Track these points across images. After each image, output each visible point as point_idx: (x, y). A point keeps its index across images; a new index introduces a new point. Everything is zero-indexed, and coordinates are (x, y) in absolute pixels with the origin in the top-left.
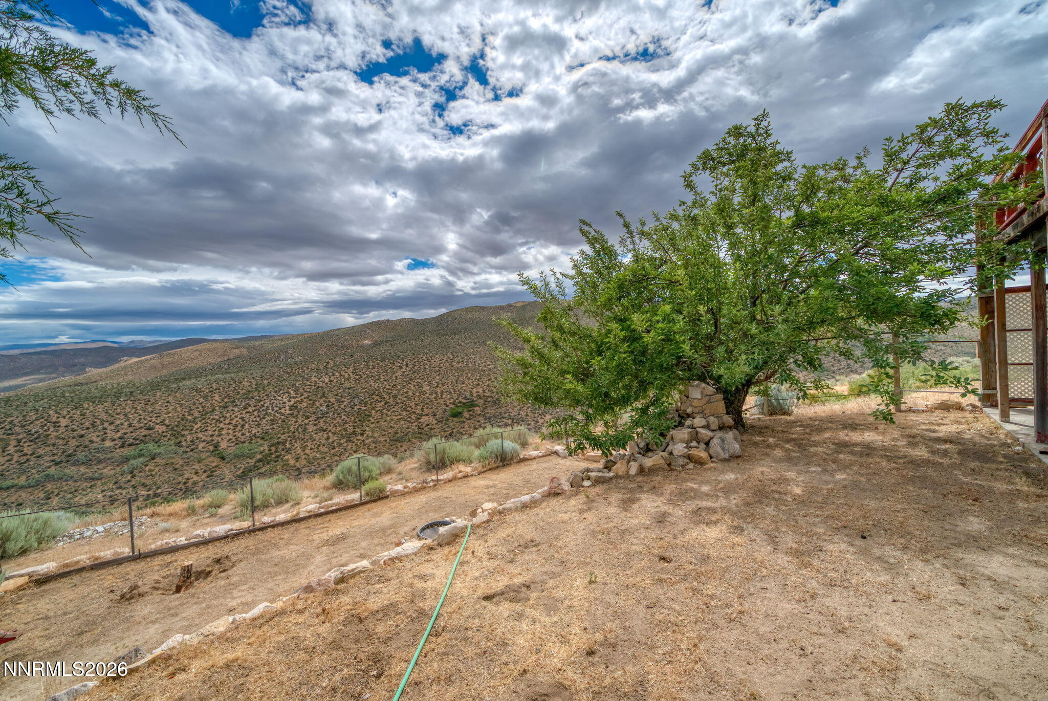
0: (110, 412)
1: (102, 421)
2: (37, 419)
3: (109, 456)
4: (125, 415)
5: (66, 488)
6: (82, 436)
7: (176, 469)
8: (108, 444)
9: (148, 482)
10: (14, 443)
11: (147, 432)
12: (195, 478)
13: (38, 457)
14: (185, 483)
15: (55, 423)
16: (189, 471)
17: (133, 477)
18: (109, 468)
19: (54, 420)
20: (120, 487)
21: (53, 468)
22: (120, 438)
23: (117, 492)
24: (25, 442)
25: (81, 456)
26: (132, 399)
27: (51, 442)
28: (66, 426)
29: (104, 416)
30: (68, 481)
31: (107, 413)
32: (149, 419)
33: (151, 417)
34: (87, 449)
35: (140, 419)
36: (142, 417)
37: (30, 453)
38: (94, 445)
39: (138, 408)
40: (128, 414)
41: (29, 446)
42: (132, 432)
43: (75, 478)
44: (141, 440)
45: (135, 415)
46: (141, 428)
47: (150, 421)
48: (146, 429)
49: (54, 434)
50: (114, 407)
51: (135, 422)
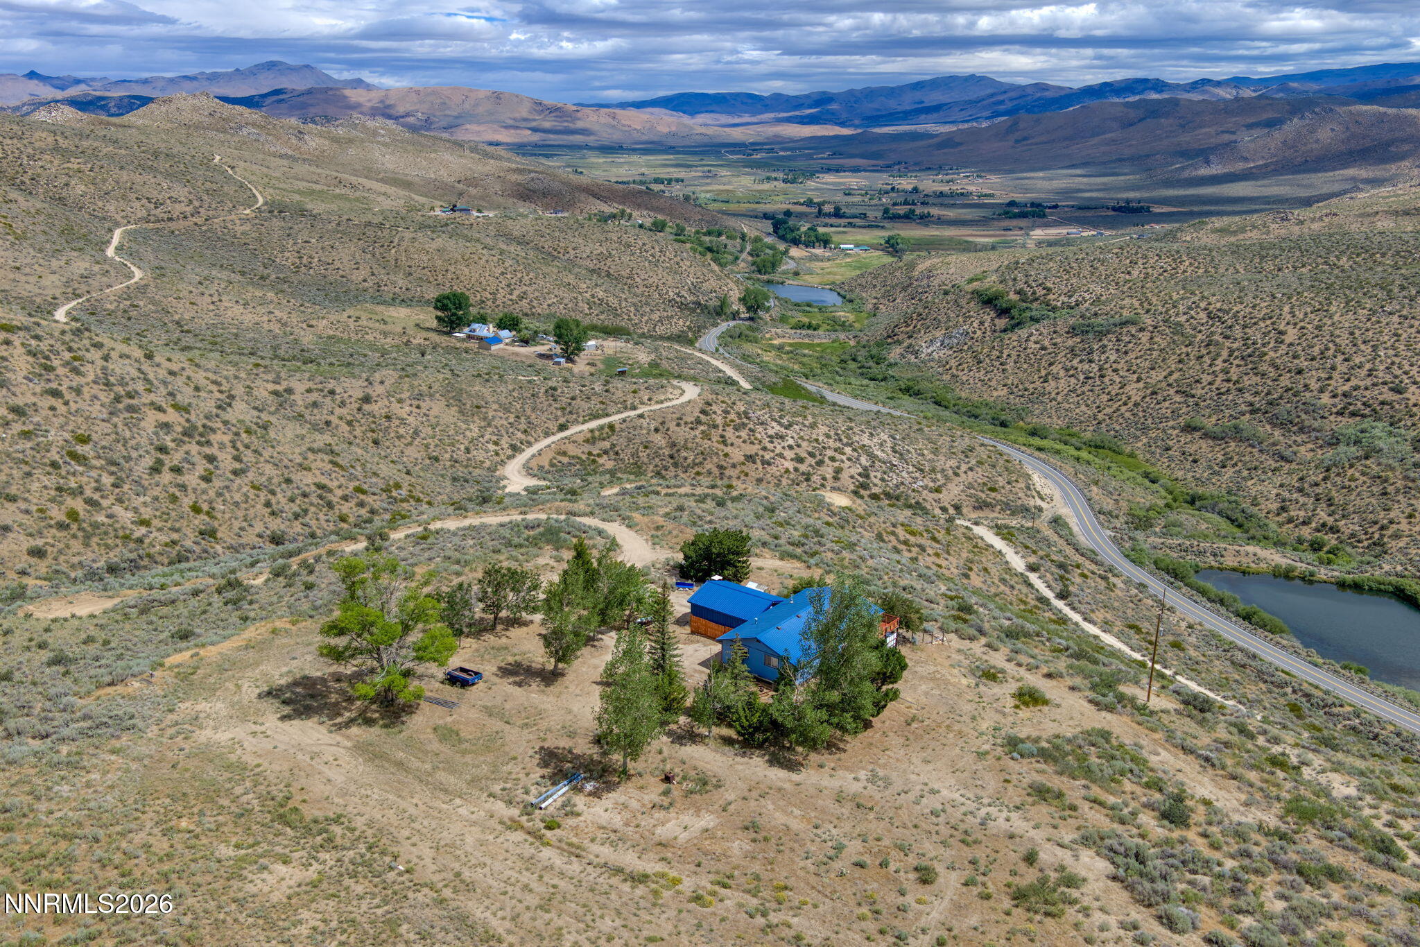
0: (1357, 332)
1: (1339, 350)
2: (1264, 319)
3: (1316, 424)
4: (1375, 348)
5: (1247, 458)
6: (1300, 372)
7: (1385, 494)
8: (1326, 399)
9: (1338, 498)
10: (1225, 353)
11: (1389, 396)
12: (1404, 526)
13: (1240, 390)
14: (1383, 528)
15: (1281, 333)
16: (1403, 506)
17: (1325, 479)
18: (1310, 446)
19: (1282, 327)
20: (1300, 490)
21: (1248, 416)
22: (1345, 395)
23: (1295, 496)
24: (1236, 358)
25: (1285, 407)
26: (1405, 312)
27: (1264, 367)
28: (1291, 344)
29: (1344, 340)
30: (1254, 447)
31: (1352, 334)
32: (1407, 367)
33: (1412, 365)
34: (1295, 399)
35: (1393, 363)
36: (1397, 360)
37: (1234, 378)
38: (1308, 394)
39: (1405, 335)
40: (1381, 348)
41: (1238, 366)
42: (1366, 389)
43: (1264, 446)
44: (1374, 410)
45: (1391, 352)
46: (1385, 383)
47: (1406, 373)
48: (1392, 389)
49: (1272, 354)
50: (1369, 324)
51: (1382, 368)
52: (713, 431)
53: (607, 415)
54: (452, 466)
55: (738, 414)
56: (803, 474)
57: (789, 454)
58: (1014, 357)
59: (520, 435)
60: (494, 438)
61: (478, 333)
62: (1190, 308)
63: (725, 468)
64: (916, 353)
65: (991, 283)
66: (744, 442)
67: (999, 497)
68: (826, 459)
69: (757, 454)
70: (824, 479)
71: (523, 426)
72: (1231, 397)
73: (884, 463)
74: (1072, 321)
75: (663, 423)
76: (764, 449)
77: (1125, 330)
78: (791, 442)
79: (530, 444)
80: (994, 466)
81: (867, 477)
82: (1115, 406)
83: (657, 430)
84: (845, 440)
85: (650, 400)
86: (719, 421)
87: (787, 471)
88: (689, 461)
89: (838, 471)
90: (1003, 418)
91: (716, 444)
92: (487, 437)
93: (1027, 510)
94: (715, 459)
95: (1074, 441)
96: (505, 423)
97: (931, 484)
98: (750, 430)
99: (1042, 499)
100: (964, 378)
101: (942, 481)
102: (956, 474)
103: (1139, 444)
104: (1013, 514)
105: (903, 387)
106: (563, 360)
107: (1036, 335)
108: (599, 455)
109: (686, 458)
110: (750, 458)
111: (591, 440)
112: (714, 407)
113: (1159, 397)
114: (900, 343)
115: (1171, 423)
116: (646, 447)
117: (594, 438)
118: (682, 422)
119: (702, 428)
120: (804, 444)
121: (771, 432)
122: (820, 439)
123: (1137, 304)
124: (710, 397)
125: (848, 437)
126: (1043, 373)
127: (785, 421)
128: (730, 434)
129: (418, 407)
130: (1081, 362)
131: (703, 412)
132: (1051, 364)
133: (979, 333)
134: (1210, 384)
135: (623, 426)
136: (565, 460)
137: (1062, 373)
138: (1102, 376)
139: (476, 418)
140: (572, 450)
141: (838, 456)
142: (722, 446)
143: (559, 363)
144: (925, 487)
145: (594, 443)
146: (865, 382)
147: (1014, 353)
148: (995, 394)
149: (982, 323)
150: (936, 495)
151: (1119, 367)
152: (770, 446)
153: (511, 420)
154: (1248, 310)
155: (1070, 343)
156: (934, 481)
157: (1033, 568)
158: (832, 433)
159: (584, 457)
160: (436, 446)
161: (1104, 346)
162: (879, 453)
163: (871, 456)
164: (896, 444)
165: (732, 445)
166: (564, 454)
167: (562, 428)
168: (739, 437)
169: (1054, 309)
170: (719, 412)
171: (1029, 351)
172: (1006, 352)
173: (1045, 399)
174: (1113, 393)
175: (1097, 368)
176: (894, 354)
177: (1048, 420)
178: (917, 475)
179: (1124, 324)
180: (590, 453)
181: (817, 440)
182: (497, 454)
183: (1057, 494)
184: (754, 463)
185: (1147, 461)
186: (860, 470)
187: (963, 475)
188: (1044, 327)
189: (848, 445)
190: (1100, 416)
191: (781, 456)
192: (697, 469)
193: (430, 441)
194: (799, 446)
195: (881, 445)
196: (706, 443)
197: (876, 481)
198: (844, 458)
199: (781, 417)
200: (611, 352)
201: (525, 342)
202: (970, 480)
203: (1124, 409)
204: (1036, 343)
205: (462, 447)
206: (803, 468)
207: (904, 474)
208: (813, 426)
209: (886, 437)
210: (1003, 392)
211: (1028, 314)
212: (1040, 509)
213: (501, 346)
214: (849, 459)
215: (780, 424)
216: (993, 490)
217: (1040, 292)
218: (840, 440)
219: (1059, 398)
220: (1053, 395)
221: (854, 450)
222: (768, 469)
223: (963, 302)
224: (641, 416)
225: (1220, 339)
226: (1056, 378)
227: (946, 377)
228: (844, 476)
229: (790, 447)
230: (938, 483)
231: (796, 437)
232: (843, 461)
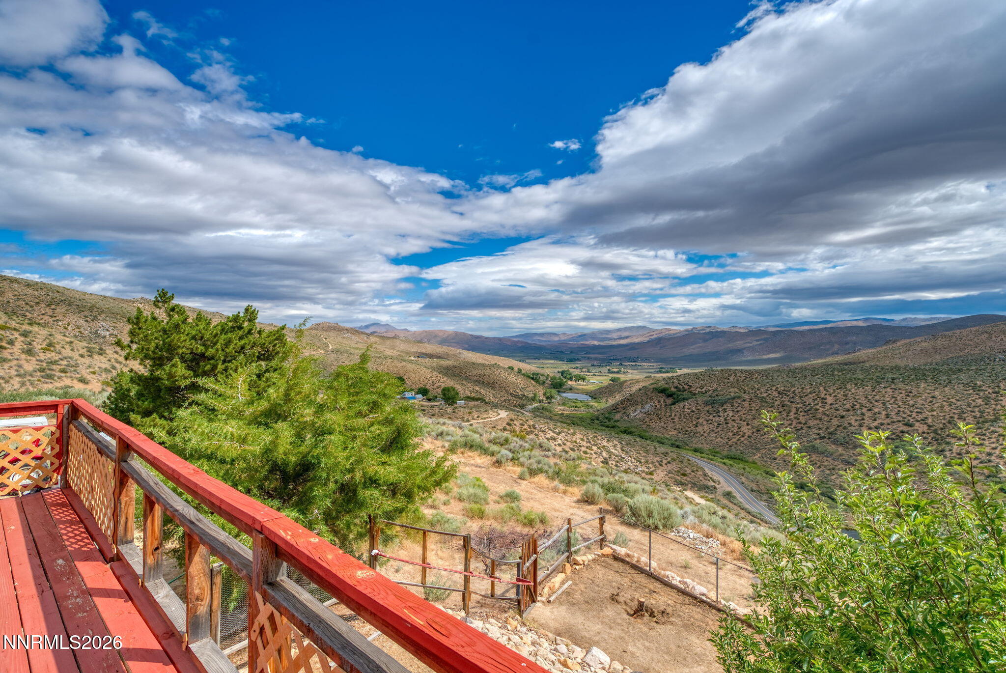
0: (870, 397)
1: (862, 406)
2: (810, 393)
4: (884, 404)
5: (826, 463)
6: (842, 417)
10: (794, 410)
11: (904, 428)
13: (809, 427)
15: (823, 399)
19: (823, 396)
21: (818, 441)
22: (876, 428)
24: (801, 412)
25: (840, 436)
26: (893, 386)
27: (819, 416)
28: (831, 404)
29: (863, 401)
30: (828, 457)
31: (866, 397)
32: (909, 413)
33: (911, 412)
34: (845, 431)
35: (899, 411)
36: (901, 409)
37: (803, 422)
38: (852, 428)
39: (898, 398)
40: (887, 404)
41: (803, 416)
42: (889, 424)
43: (834, 456)
44: (898, 436)
45: (894, 406)
46: (899, 421)
47: (910, 416)
48: (903, 424)
49: (821, 409)
50: (874, 393)
51: (893, 413)
55: (529, 426)
57: (559, 449)
58: (678, 416)
62: (767, 390)
64: (628, 416)
65: (661, 384)
67: (688, 479)
72: (804, 431)
73: (617, 456)
74: (705, 399)
77: (734, 401)
78: (560, 442)
80: (682, 462)
82: (738, 437)
84: (593, 443)
85: (478, 417)
90: (677, 444)
93: (708, 488)
95: (718, 455)
97: (647, 470)
98: (536, 435)
99: (715, 482)
100: (654, 427)
101: (653, 469)
102: (661, 465)
103: (756, 457)
104: (699, 490)
105: (623, 430)
107: (688, 406)
112: (515, 422)
113: (762, 433)
114: (619, 412)
115: (772, 446)
120: (568, 444)
121: (548, 436)
122: (578, 441)
123: (737, 390)
124: (513, 417)
125: (594, 441)
126: (694, 423)
127: (557, 431)
130: (714, 417)
131: (508, 424)
132: (698, 419)
133: (658, 406)
134: (790, 425)
137: (705, 423)
138: (727, 423)
141: (588, 451)
144: (643, 472)
146: (604, 428)
147: (678, 414)
148: (670, 433)
149: (659, 402)
151: (735, 418)
154: (800, 390)
155: (706, 408)
156: (648, 468)
158: (585, 438)
161: (725, 409)
162: (613, 451)
163: (609, 452)
164: (623, 447)
169: (695, 394)
170: (518, 425)
171: (685, 413)
172: (673, 414)
173: (698, 435)
174: (735, 431)
175: (723, 420)
176: (617, 417)
177: (703, 445)
178: (637, 464)
179: (733, 398)
181: (575, 442)
183: (722, 480)
185: (764, 466)
186: (603, 460)
187: (664, 466)
188: (691, 402)
189: (594, 445)
190: (730, 443)
194: (565, 444)
195: (614, 446)
197: (613, 466)
198: (592, 452)
199: (554, 428)
201: (429, 400)
202: (669, 468)
203: (742, 439)
204: (688, 409)
207: (629, 463)
208: (574, 434)
209: (617, 443)
210: (675, 432)
211: (682, 397)
212: (715, 488)
214: (595, 453)
215: (553, 432)
216: (684, 475)
217: (686, 387)
218: (590, 442)
219: (705, 434)
220: (702, 433)
221: (598, 448)
223: (649, 393)
225: (789, 403)
226: (702, 425)
229: (560, 445)
230: (651, 470)
231: (563, 439)
232: (591, 454)
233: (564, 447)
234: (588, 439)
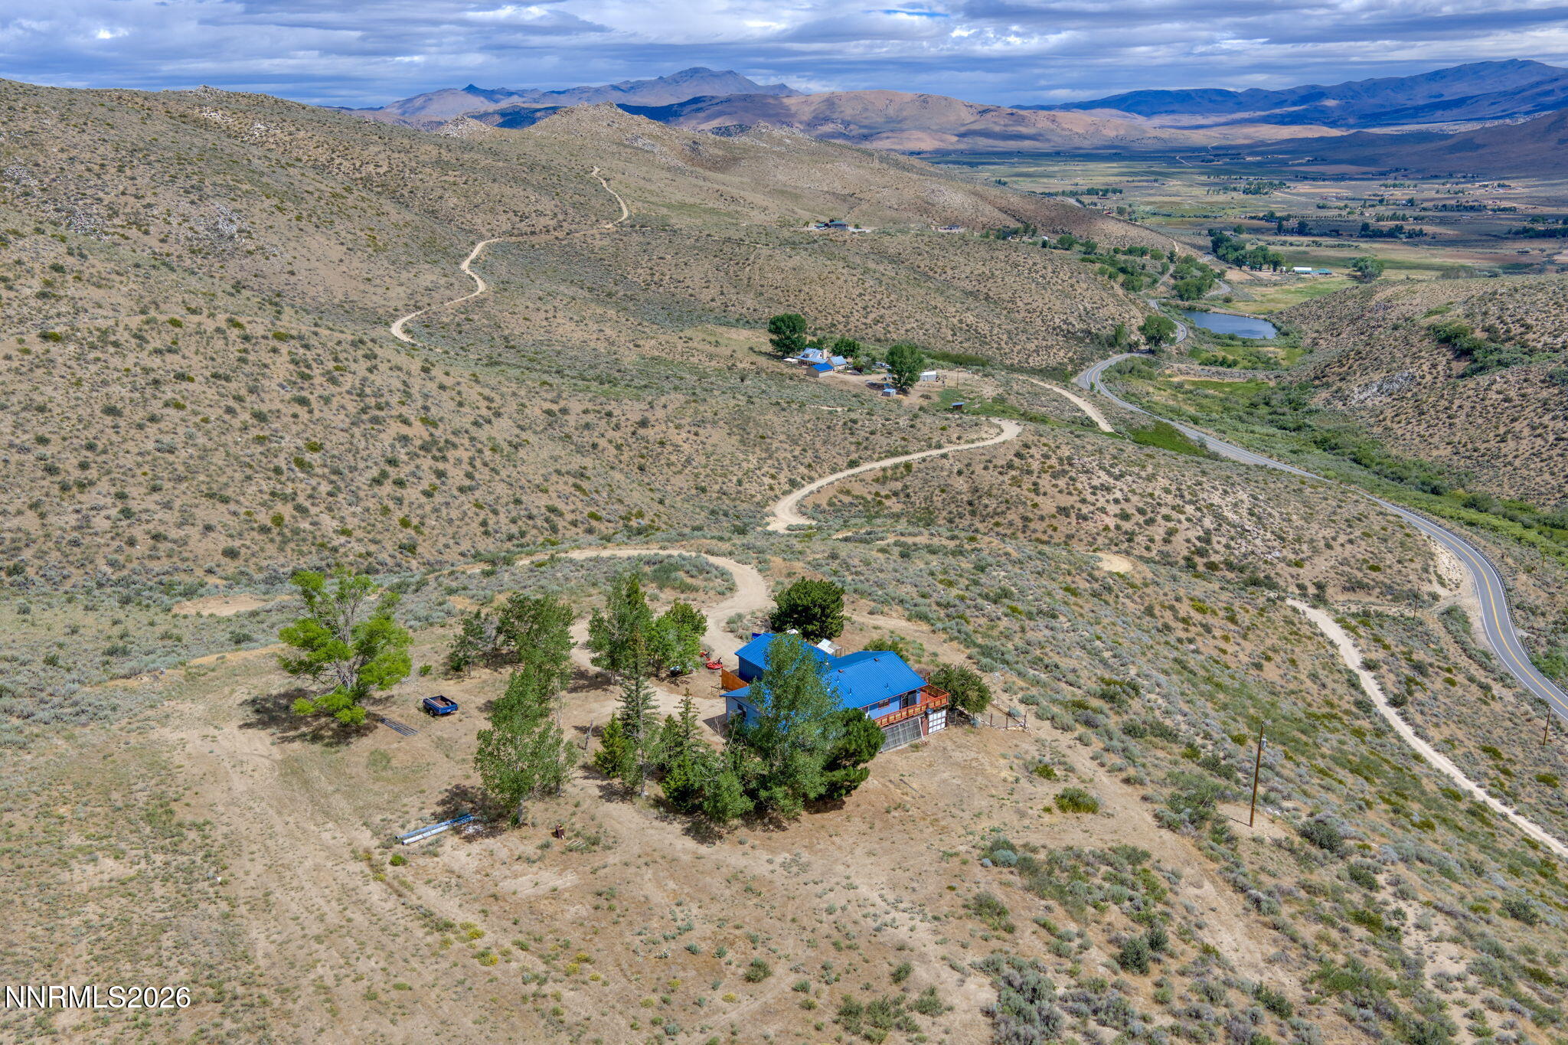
52: (1025, 477)
53: (907, 453)
54: (719, 498)
55: (1061, 459)
56: (1126, 533)
57: (1113, 509)
58: (1467, 409)
59: (802, 470)
60: (773, 471)
61: (810, 359)
63: (1031, 520)
64: (1345, 399)
65: (1455, 317)
66: (1060, 492)
67: (1381, 578)
68: (1159, 518)
69: (1073, 507)
70: (1152, 540)
71: (807, 461)
73: (1234, 526)
74: (1551, 367)
75: (968, 465)
76: (1084, 501)
78: (1118, 495)
79: (812, 480)
80: (1385, 540)
81: (1208, 541)
83: (960, 473)
84: (1188, 497)
85: (959, 438)
86: (1035, 466)
87: (1106, 528)
88: (990, 509)
89: (1171, 533)
90: (1436, 483)
91: (1026, 493)
92: (765, 469)
93: (1416, 597)
94: (1021, 509)
95: (1524, 516)
96: (789, 456)
97: (1292, 556)
98: (1072, 479)
99: (1443, 585)
100: (1400, 432)
101: (1307, 554)
102: (1329, 546)
104: (1396, 599)
105: (1319, 439)
106: (893, 391)
107: (1500, 382)
108: (887, 497)
109: (986, 506)
110: (1064, 511)
111: (881, 480)
112: (1033, 451)
114: (1328, 385)
116: (943, 491)
117: (885, 478)
118: (991, 466)
119: (1014, 473)
120: (1135, 499)
121: (1096, 482)
122: (1157, 493)
124: (1030, 438)
125: (1193, 494)
126: (1502, 430)
127: (1116, 471)
128: (1045, 482)
129: (696, 434)
130: (1554, 418)
131: (1018, 455)
132: (1514, 420)
133: (1429, 377)
135: (922, 466)
136: (847, 499)
137: (1526, 432)
139: (757, 449)
140: (858, 489)
141: (1174, 515)
142: (1032, 495)
143: (888, 394)
144: (1283, 559)
145: (884, 483)
146: (1273, 430)
147: (1468, 404)
148: (1435, 453)
149: (1434, 366)
150: (1294, 570)
152: (1090, 498)
153: (796, 453)
155: (1545, 394)
156: (1296, 552)
157: (1369, 666)
158: (1173, 488)
159: (869, 498)
160: (707, 476)
162: (1230, 515)
163: (1219, 518)
164: (1255, 505)
165: (1045, 494)
166: (848, 493)
167: (853, 464)
168: (1055, 486)
169: (1532, 352)
170: (1038, 456)
171: (1487, 402)
172: (1457, 403)
173: (1498, 463)
176: (1318, 399)
177: (1498, 490)
178: (1275, 544)
180: (877, 494)
181: (1151, 495)
182: (771, 488)
183: (1468, 581)
184: (1068, 516)
186: (1201, 533)
187: (1340, 549)
188: (1512, 375)
189: (1190, 502)
191: (1103, 510)
192: (997, 519)
193: (701, 470)
194: (1127, 500)
195: (1236, 505)
196: (1015, 491)
197: (1217, 547)
198: (1182, 517)
199: (1111, 466)
200: (953, 384)
201: (859, 370)
202: (1347, 554)
204: (1499, 393)
205: (735, 479)
206: (1127, 526)
207: (1258, 542)
208: (1151, 478)
209: (1244, 497)
210: (1445, 452)
211: (1495, 357)
212: (1435, 597)
213: (831, 373)
214: (1188, 520)
215: (1109, 473)
216: (1375, 568)
217: (1516, 329)
218: (1182, 496)
219: (1517, 463)
220: (1510, 458)
221: (1199, 509)
222: (1084, 524)
223: (1414, 339)
224: (944, 456)
226: (1518, 438)
227: (1377, 430)
228: (1178, 539)
229: (1116, 501)
230: (1302, 556)
231: (1126, 489)
232: (1180, 522)
233: (1125, 505)
234: (1179, 489)
